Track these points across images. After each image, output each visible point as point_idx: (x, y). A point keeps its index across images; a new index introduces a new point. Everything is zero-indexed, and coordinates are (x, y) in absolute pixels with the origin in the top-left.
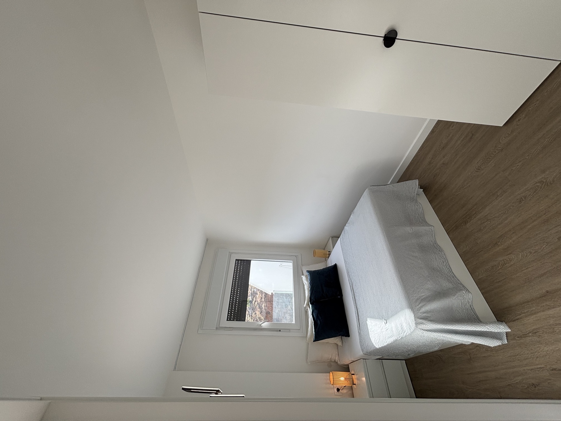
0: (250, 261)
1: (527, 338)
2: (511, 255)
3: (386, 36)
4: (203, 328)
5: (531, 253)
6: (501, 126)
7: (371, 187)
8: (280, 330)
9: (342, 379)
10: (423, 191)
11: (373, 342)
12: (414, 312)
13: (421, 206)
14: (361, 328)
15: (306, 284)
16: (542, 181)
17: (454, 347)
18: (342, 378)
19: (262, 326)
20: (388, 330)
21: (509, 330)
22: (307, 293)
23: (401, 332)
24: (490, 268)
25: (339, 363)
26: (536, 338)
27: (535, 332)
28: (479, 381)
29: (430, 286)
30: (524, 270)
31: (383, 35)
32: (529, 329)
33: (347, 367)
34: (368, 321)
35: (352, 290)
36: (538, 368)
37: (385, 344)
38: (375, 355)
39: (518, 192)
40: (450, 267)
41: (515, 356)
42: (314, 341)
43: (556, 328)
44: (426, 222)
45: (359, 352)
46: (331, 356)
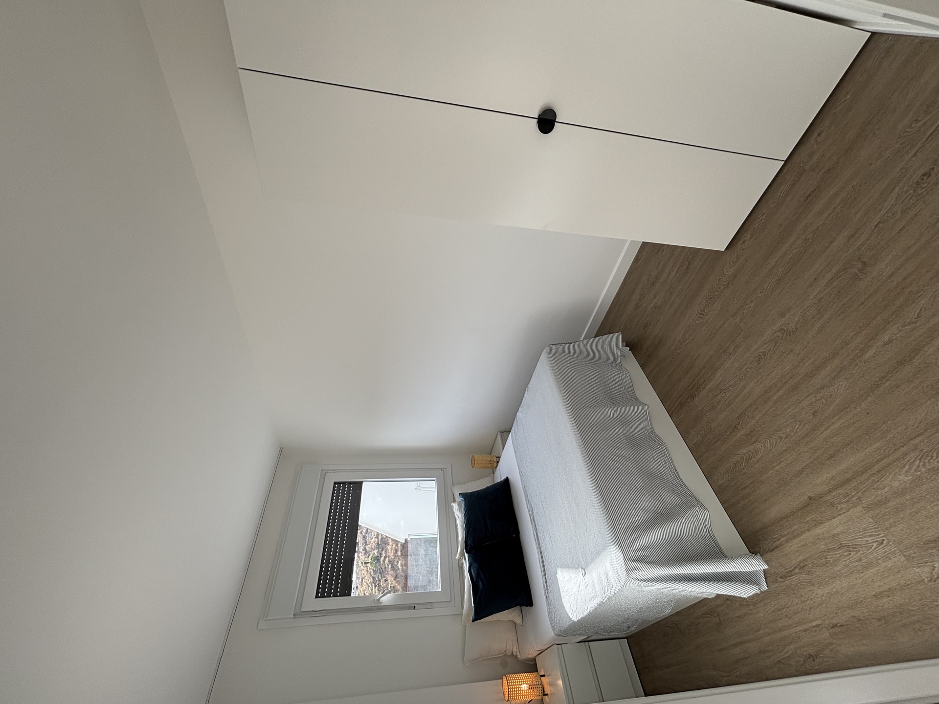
0: (361, 483)
1: (793, 577)
2: (757, 443)
3: (540, 117)
4: (268, 618)
5: (781, 438)
6: (723, 250)
7: (551, 346)
8: (415, 607)
9: (525, 687)
10: (630, 350)
11: (568, 610)
12: (623, 551)
13: (628, 374)
14: (548, 588)
15: (459, 518)
16: (783, 329)
17: (695, 604)
18: (523, 686)
19: (381, 601)
20: (589, 585)
21: (766, 567)
22: (461, 534)
23: (606, 588)
24: (732, 467)
25: (519, 656)
26: (804, 576)
27: (802, 567)
28: (737, 661)
29: (646, 504)
30: (775, 466)
31: (537, 116)
32: (794, 562)
33: (534, 664)
34: (558, 573)
35: (533, 521)
36: (813, 627)
37: (586, 613)
38: (575, 635)
39: (755, 347)
40: (676, 470)
41: (781, 610)
42: (473, 621)
43: (829, 557)
44: (638, 399)
45: (548, 633)
46: (505, 646)
